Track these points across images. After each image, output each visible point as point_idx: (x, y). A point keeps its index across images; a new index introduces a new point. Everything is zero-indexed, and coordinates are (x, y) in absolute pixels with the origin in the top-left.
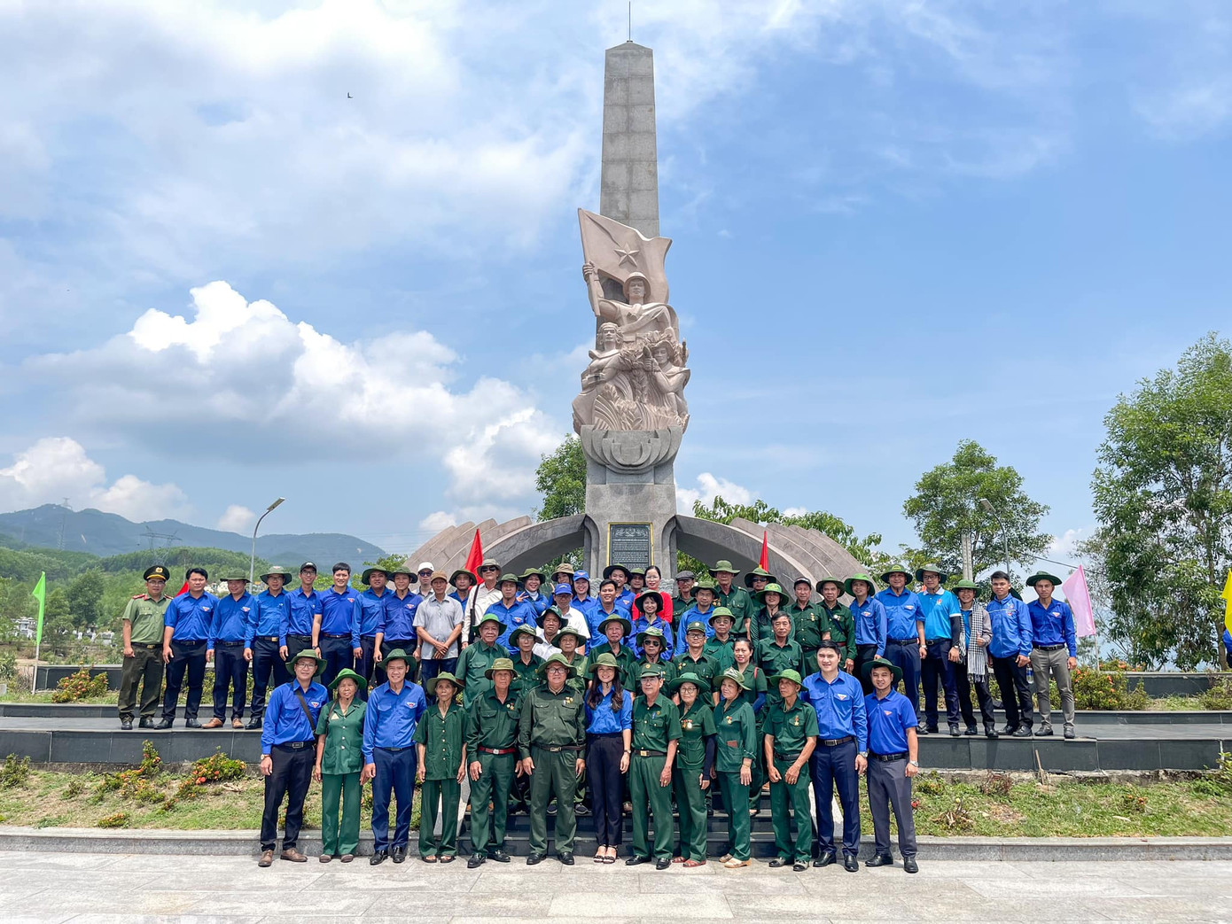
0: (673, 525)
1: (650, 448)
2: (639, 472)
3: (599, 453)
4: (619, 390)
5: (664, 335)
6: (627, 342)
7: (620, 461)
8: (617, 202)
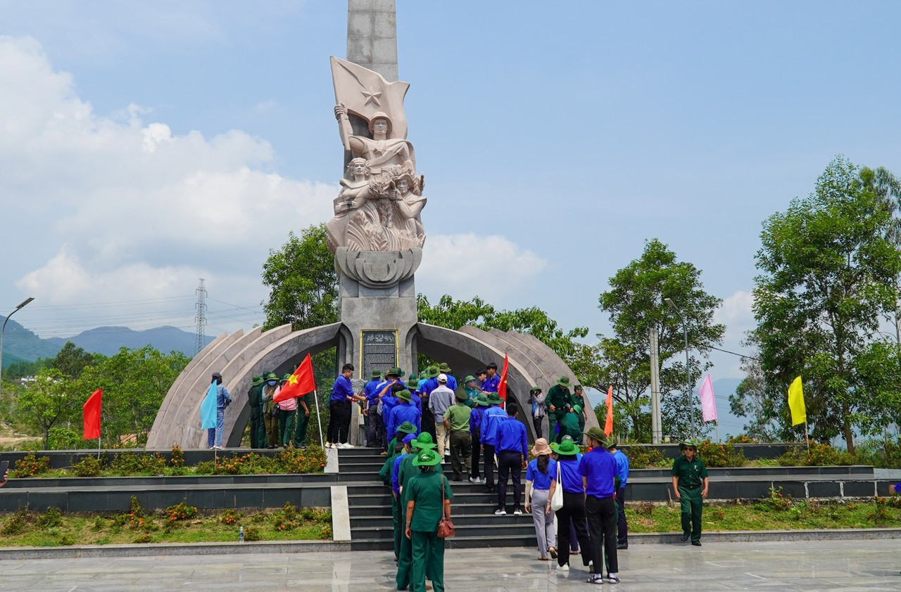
0: (415, 332)
1: (396, 268)
2: (387, 287)
3: (353, 271)
4: (368, 216)
5: (405, 169)
6: (374, 174)
7: (372, 278)
8: (362, 47)
